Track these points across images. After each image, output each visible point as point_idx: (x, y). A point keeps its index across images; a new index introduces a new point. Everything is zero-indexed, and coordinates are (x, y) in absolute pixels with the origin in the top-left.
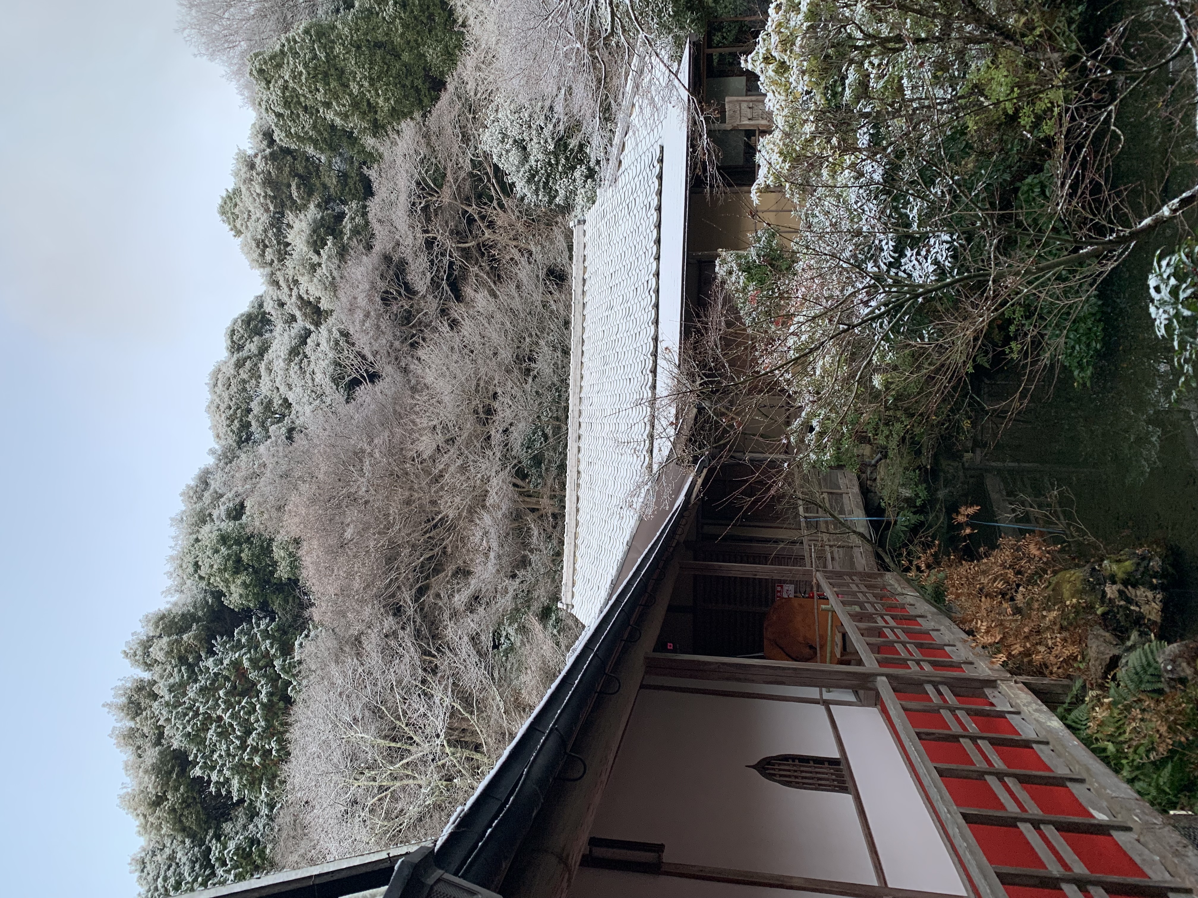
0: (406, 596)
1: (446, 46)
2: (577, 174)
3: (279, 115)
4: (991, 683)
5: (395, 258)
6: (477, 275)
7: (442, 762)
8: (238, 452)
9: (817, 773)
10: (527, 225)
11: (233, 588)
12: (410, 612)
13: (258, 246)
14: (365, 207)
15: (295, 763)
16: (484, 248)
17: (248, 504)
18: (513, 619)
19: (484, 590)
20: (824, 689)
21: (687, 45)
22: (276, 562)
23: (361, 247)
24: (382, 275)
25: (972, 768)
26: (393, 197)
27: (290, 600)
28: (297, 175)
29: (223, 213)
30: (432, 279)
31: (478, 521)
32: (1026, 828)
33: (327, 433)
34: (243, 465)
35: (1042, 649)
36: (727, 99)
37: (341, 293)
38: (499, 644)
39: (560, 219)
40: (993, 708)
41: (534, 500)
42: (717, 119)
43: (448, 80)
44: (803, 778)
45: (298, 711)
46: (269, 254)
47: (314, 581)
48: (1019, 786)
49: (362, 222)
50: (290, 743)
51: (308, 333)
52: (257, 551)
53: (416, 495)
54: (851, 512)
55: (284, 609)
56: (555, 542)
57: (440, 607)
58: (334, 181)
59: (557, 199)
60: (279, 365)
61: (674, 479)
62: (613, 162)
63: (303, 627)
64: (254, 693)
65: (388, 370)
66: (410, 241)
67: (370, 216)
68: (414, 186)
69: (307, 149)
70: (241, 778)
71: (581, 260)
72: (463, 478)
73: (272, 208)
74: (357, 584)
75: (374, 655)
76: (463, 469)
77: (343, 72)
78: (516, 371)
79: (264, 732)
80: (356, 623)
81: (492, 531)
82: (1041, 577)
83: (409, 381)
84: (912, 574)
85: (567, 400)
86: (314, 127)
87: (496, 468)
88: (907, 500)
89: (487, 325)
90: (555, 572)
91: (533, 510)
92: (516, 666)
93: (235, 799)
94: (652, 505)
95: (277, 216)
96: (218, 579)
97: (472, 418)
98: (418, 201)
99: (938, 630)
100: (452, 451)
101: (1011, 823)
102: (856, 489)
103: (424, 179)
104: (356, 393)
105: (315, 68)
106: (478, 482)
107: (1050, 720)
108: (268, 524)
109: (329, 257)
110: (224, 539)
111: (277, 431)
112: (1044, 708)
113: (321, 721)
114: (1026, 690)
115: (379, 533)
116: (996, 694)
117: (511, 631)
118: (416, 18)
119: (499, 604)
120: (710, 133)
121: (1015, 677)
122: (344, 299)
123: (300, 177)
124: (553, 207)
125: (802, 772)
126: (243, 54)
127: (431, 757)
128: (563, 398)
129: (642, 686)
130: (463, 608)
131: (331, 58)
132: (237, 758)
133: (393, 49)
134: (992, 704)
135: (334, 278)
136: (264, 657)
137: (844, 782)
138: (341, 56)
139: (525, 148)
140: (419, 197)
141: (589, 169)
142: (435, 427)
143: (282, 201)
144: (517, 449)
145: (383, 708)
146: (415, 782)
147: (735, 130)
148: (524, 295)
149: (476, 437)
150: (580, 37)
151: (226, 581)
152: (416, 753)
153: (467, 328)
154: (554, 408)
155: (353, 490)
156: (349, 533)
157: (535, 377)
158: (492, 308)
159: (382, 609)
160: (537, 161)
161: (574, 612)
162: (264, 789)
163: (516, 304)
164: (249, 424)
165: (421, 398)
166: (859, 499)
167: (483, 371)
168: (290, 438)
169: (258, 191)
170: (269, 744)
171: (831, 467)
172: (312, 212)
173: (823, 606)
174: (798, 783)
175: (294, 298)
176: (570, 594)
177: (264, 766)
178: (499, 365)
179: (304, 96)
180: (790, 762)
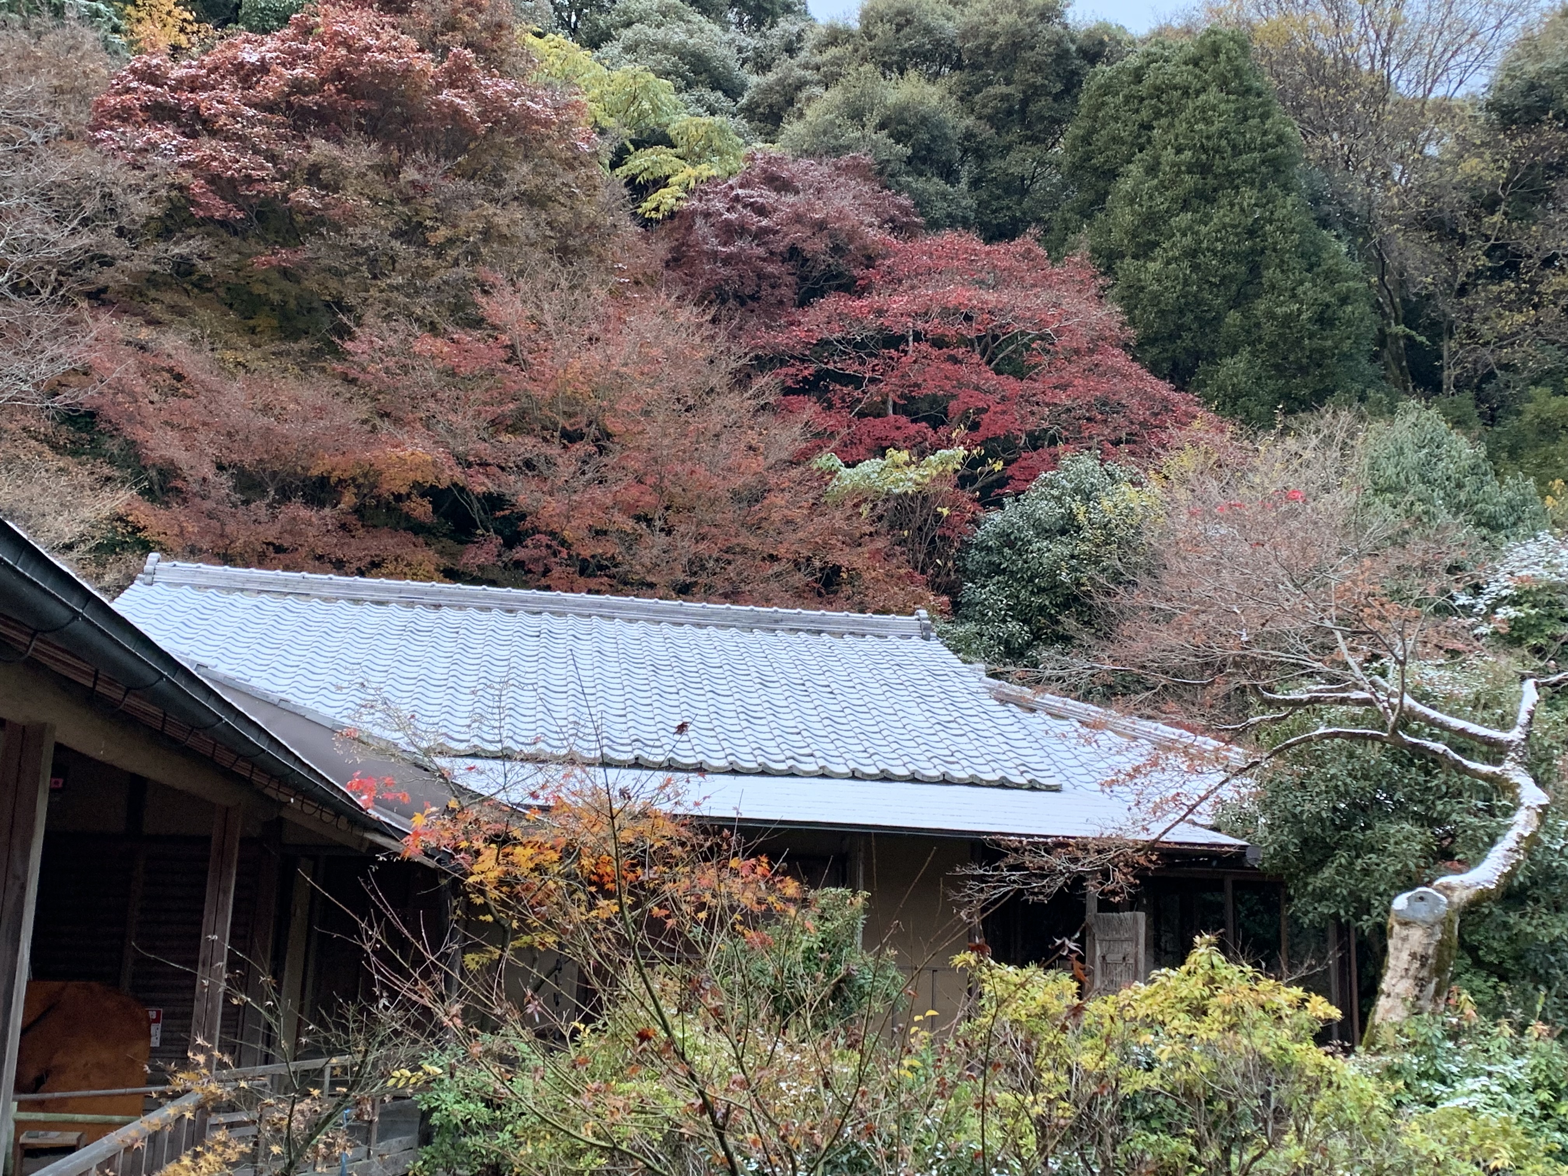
1: (1249, 395)
3: (1138, 75)
5: (870, 275)
14: (965, 223)
21: (1235, 841)
24: (839, 247)
28: (1028, 98)
30: (829, 342)
36: (1141, 915)
43: (1190, 396)
46: (884, 32)
49: (939, 216)
58: (1014, 169)
60: (675, 33)
62: (1030, 695)
67: (948, 233)
68: (1003, 320)
69: (1076, 123)
71: (857, 629)
73: (968, 45)
77: (1210, 200)
86: (1114, 140)
98: (974, 325)
103: (1012, 340)
120: (1079, 878)
123: (1024, 104)
126: (1246, 22)
131: (1233, 179)
133: (1247, 297)
138: (1237, 200)
139: (1062, 531)
140: (981, 329)
141: (1023, 647)
143: (981, 67)
153: (736, 403)
160: (1039, 553)
161: (137, 586)
169: (1001, 22)
172: (959, 122)
179: (1171, 124)
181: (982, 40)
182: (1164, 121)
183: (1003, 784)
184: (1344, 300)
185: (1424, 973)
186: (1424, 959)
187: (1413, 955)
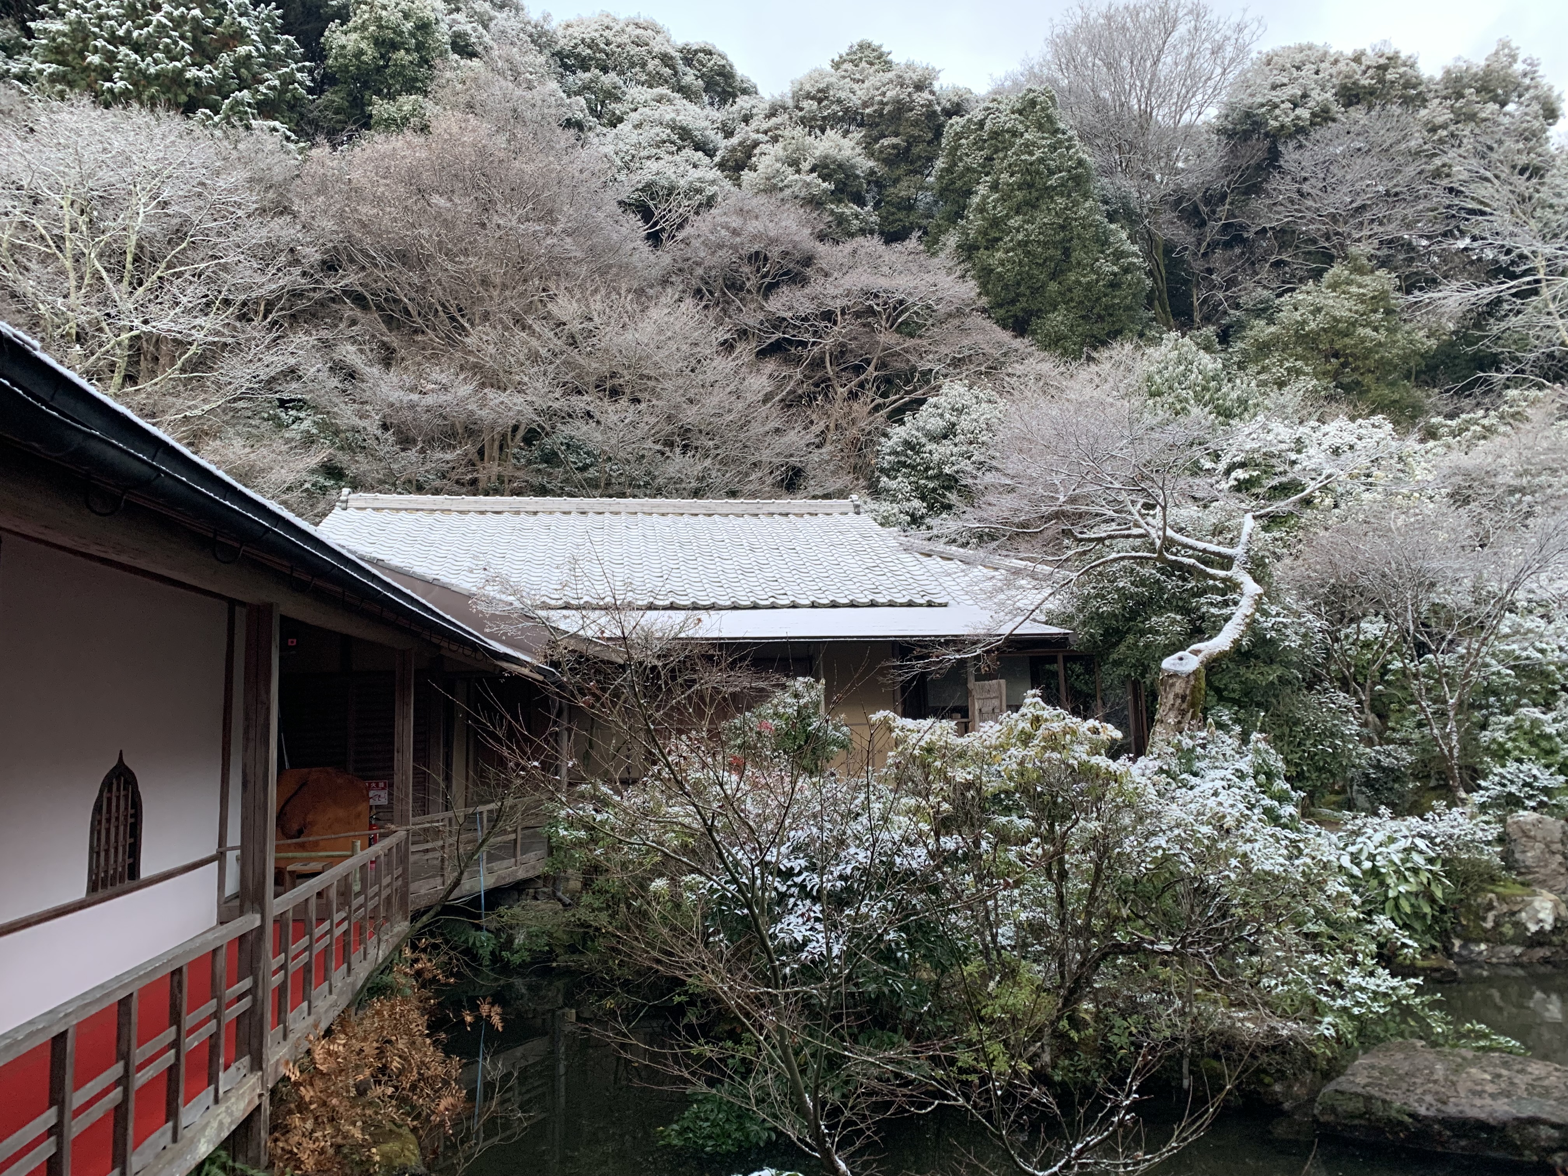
0: (351, 278)
1: (1065, 338)
2: (916, 503)
3: (981, 124)
4: (257, 1064)
5: (809, 271)
6: (790, 377)
7: (107, 328)
8: (547, 52)
9: (116, 849)
10: (855, 442)
11: (354, 36)
12: (329, 284)
13: (819, 91)
14: (872, 232)
15: (93, 114)
16: (824, 386)
17: (475, 63)
18: (323, 426)
19: (364, 386)
20: (238, 852)
21: (1062, 631)
22: (394, 99)
23: (822, 226)
24: (787, 253)
25: (134, 1042)
26: (885, 269)
27: (339, 117)
28: (910, 145)
29: (862, 47)
30: (784, 319)
31: (461, 377)
32: (49, 1117)
33: (577, 174)
34: (530, 58)
35: (309, 1125)
36: (1003, 682)
37: (762, 199)
38: (287, 408)
39: (862, 482)
40: (222, 1068)
41: (496, 454)
42: (979, 669)
43: (1026, 341)
44: (108, 831)
45: (174, 122)
46: (809, 105)
47: (369, 151)
48: (112, 1106)
49: (853, 229)
50: (124, 108)
51: (710, 153)
52: (409, 73)
53: (495, 293)
54: (491, 872)
55: (326, 108)
56: (438, 483)
57: (336, 326)
58: (903, 193)
59: (885, 479)
60: (667, 113)
61: (527, 637)
62: (928, 546)
63: (301, 133)
64: (198, 59)
65: (665, 258)
66: (831, 291)
67: (860, 240)
68: (899, 296)
69: (941, 159)
70: (65, 35)
71: (812, 510)
72: (522, 357)
73: (867, 111)
74: (366, 210)
75: (264, 232)
76: (534, 357)
77: (1034, 207)
78: (669, 428)
79: (140, 70)
80: (309, 208)
81: (449, 397)
82: (408, 1114)
83: (651, 286)
84: (407, 952)
85: (634, 496)
86: (968, 169)
87: (540, 403)
88: (510, 940)
89: (728, 390)
90: (394, 484)
91: (481, 453)
92: (254, 431)
93: (32, 25)
94: (490, 611)
95: (859, 118)
96: (366, 16)
97: (605, 369)
98: (880, 301)
99: (330, 992)
100: (559, 343)
101: (57, 1098)
102: (521, 874)
103: (907, 309)
104: (632, 215)
105: (1038, 172)
106: (518, 378)
107: (208, 1142)
108: (448, 91)
109: (808, 185)
110: (424, 27)
111: (578, 107)
112: (225, 1134)
113: (161, 155)
114: (250, 1109)
115: (440, 242)
116: (243, 1071)
117: (306, 425)
118: (1099, 299)
119: (342, 406)
120: (962, 662)
121: (267, 1095)
122: (755, 201)
123: (908, 149)
124: (877, 474)
125: (117, 828)
126: (1053, 81)
127: (113, 312)
128: (636, 491)
129: (233, 603)
130: (336, 357)
131: (1049, 192)
132: (97, 30)
133: (1062, 271)
134: (227, 1067)
135: (781, 190)
136: (254, 76)
137: (104, 886)
138: (1052, 206)
139: (945, 437)
140: (885, 304)
141: (922, 517)
142: (591, 319)
143: (877, 125)
144: (566, 430)
145: (184, 245)
146: (72, 290)
147: (967, 693)
148: (768, 439)
149: (579, 376)
150: (1073, 500)
151: (363, 27)
152: (117, 292)
153: (723, 365)
154: (623, 479)
155: (499, 206)
156: (438, 200)
157: (663, 454)
158: (751, 397)
159: (331, 245)
160: (930, 452)
161: (337, 510)
162: (50, 68)
163: (755, 429)
164: (586, 69)
165: (628, 302)
166: (508, 880)
167: (668, 384)
168: (569, 124)
169: (889, 94)
170: (121, 79)
171: (550, 838)
172: (865, 164)
173: (359, 843)
174: (100, 822)
175: (755, 136)
176: (363, 505)
177: (88, 68)
178: (677, 407)
179: (1006, 156)
180: (131, 811)
181: (876, 107)
182: (1001, 155)
183: (910, 604)
184: (1126, 270)
185: (1184, 706)
186: (1184, 698)
187: (1176, 696)
